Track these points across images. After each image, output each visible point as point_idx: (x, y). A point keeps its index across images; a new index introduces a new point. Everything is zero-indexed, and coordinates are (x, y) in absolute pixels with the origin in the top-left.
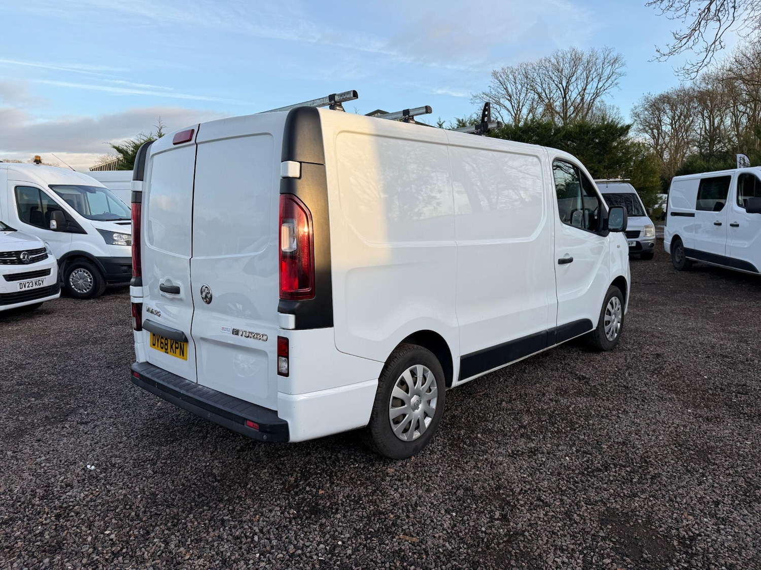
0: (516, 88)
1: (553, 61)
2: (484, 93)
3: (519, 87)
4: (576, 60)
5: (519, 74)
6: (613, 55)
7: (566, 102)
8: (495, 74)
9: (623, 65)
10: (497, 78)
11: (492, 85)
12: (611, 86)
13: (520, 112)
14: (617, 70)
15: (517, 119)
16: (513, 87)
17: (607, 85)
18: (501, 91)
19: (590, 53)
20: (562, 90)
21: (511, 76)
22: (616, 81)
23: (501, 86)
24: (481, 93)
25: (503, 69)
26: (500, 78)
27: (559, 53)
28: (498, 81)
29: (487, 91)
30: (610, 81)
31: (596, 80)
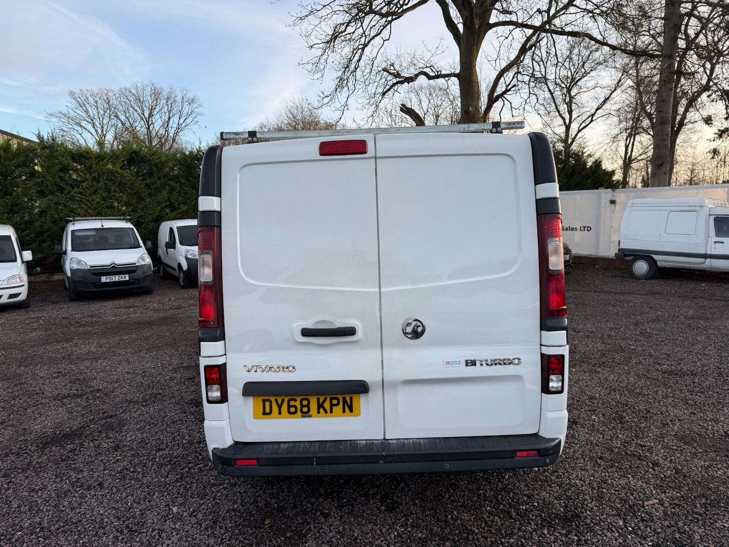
0: (98, 113)
1: (133, 91)
2: (60, 113)
3: (102, 112)
4: (156, 95)
5: (100, 98)
6: (190, 95)
7: (150, 133)
8: (72, 94)
9: (201, 106)
10: (75, 99)
11: (69, 105)
12: (192, 123)
13: (105, 137)
14: (195, 110)
15: (101, 144)
16: (95, 112)
17: (188, 121)
18: (81, 113)
19: (169, 90)
20: (145, 120)
21: (91, 99)
22: (195, 120)
23: (80, 108)
24: (57, 112)
25: (81, 90)
26: (79, 99)
27: (139, 85)
28: (76, 102)
29: (65, 111)
30: (190, 119)
31: (177, 116)
